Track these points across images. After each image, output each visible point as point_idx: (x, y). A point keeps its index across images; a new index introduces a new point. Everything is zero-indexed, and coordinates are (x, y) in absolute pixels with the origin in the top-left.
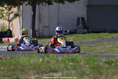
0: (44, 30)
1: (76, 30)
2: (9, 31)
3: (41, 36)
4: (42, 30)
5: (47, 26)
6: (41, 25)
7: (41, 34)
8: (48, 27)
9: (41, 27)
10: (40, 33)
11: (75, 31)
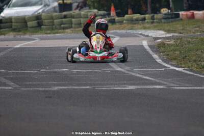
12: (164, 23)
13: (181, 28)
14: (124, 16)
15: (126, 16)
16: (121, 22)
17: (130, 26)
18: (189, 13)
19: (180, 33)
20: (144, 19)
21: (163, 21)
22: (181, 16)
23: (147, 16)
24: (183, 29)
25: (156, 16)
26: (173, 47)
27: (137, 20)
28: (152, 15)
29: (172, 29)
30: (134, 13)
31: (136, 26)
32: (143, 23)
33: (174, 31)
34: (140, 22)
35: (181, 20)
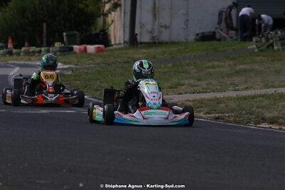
0: (161, 32)
1: (214, 33)
2: (102, 33)
3: (156, 41)
4: (159, 32)
5: (167, 25)
6: (156, 23)
7: (156, 38)
8: (168, 27)
9: (156, 27)
10: (154, 37)
11: (211, 34)
12: (60, 55)
13: (76, 60)
14: (21, 48)
15: (23, 49)
16: (18, 54)
17: (27, 57)
18: (82, 47)
19: (76, 65)
20: (40, 52)
21: (58, 53)
22: (74, 50)
23: (43, 49)
24: (78, 62)
25: (51, 49)
26: (73, 77)
27: (34, 52)
28: (47, 48)
29: (67, 61)
30: (31, 45)
31: (33, 58)
32: (39, 56)
33: (70, 63)
34: (37, 54)
35: (75, 53)
